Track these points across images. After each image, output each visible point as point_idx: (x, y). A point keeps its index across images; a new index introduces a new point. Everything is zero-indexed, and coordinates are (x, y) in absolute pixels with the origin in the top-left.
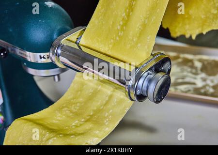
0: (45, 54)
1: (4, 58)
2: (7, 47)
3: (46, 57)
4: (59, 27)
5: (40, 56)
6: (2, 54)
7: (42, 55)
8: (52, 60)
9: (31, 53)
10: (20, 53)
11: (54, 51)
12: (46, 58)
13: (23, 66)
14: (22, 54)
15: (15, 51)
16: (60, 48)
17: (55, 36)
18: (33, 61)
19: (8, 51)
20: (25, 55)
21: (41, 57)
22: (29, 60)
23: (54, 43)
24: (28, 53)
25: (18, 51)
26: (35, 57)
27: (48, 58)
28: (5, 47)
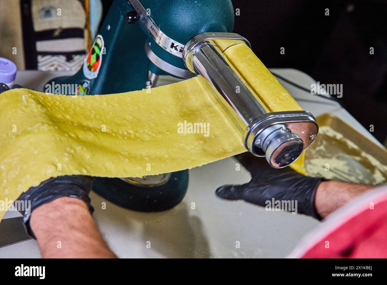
0: (180, 45)
1: (130, 23)
2: (141, 12)
3: (179, 48)
4: (213, 22)
5: (173, 44)
6: (130, 18)
7: (176, 44)
8: (183, 56)
9: (164, 35)
10: (151, 27)
11: (190, 46)
12: (179, 50)
13: (146, 45)
14: (153, 29)
15: (146, 22)
16: (201, 46)
17: (202, 30)
18: (161, 45)
19: (139, 17)
20: (156, 34)
21: (172, 46)
22: (157, 42)
23: (197, 37)
24: (160, 32)
25: (150, 24)
26: (165, 42)
27: (181, 51)
28: (138, 12)
